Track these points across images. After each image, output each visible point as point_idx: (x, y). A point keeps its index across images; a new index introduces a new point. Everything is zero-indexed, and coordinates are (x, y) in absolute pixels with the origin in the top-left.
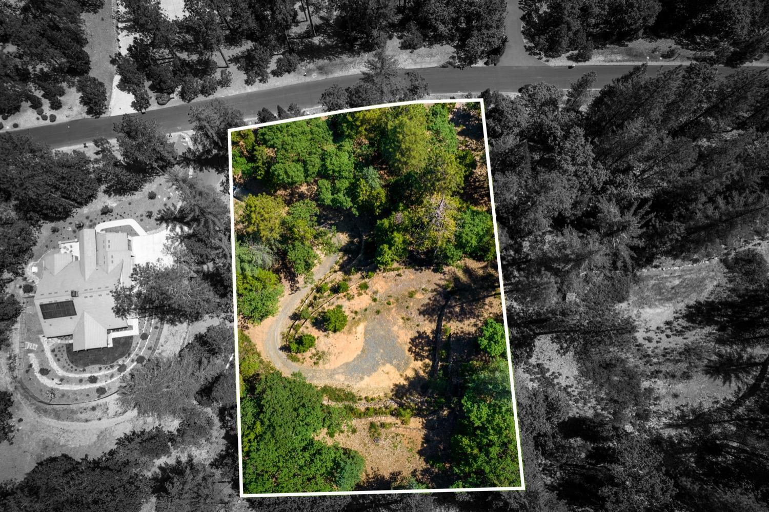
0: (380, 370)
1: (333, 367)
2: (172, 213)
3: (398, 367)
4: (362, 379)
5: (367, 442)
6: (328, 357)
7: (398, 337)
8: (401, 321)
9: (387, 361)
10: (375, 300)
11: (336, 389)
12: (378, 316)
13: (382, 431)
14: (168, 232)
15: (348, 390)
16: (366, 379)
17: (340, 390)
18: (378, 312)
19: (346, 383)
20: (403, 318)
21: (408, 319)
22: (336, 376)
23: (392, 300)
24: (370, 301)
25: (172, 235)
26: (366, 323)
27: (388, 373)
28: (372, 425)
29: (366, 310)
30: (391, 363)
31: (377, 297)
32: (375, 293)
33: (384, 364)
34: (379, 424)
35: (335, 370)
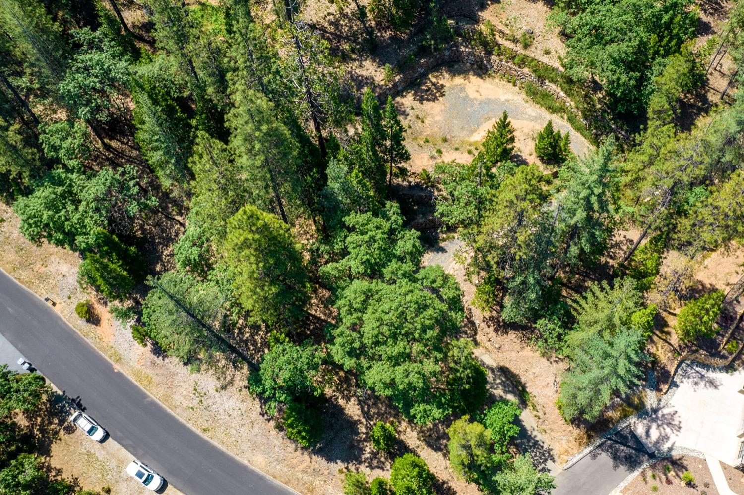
0: (483, 97)
1: (532, 124)
2: (653, 467)
3: (463, 89)
4: (508, 100)
5: (540, 37)
6: (531, 133)
7: (442, 110)
8: (426, 121)
9: (470, 99)
10: (440, 152)
11: (542, 105)
12: (448, 137)
13: (518, 36)
14: (673, 438)
15: (529, 98)
16: (503, 98)
17: (538, 103)
18: (445, 140)
19: (527, 105)
20: (423, 122)
21: (418, 117)
22: (534, 114)
23: (422, 143)
24: (446, 154)
25: (668, 430)
26: (467, 139)
27: (477, 91)
28: (526, 46)
29: (457, 149)
30: (467, 96)
31: (434, 152)
32: (433, 157)
33: (476, 99)
34: (518, 44)
35: (532, 121)
